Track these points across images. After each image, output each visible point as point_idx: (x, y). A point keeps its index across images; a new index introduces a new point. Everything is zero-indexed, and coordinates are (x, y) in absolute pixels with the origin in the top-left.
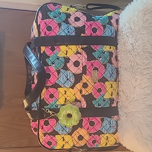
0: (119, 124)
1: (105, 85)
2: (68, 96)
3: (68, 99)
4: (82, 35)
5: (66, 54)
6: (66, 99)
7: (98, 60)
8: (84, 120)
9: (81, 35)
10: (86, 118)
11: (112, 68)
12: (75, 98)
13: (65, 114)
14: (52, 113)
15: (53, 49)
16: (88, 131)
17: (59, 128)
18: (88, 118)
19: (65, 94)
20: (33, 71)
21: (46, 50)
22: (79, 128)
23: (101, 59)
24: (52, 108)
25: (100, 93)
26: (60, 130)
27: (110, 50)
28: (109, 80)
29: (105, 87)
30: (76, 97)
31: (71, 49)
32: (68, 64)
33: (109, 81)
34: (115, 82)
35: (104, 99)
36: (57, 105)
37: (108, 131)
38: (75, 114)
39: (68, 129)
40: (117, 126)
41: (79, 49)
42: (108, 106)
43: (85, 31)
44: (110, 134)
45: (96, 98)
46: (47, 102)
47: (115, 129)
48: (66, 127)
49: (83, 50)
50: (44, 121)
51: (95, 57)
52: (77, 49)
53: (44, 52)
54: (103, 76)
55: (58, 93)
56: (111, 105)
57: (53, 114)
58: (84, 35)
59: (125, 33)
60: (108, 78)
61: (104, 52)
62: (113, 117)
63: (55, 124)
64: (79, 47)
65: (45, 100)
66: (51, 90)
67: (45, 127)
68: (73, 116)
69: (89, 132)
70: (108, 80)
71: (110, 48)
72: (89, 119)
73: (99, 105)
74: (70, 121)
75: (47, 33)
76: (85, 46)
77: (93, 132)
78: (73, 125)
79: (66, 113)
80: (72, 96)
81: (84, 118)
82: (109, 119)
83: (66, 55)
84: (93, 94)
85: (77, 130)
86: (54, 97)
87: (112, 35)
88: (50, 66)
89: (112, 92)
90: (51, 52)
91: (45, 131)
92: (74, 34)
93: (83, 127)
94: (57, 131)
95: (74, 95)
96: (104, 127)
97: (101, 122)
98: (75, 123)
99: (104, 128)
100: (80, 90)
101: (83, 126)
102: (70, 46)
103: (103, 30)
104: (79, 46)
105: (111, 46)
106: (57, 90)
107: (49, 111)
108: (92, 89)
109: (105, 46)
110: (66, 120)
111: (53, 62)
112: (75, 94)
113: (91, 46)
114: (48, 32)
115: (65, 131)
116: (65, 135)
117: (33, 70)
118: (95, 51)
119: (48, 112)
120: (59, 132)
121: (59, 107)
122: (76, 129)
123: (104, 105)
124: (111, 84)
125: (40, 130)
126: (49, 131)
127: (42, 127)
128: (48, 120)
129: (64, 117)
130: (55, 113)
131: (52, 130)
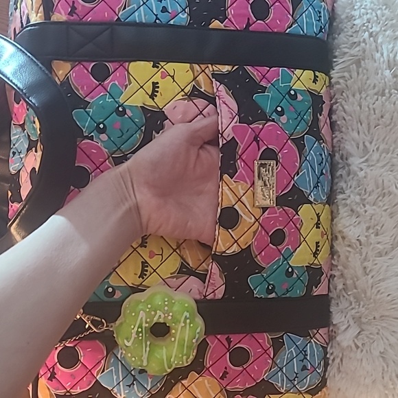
0: (332, 358)
1: (296, 217)
3: (154, 263)
4: (216, 24)
5: (152, 96)
6: (144, 264)
7: (273, 120)
9: (210, 27)
10: (219, 337)
11: (321, 155)
12: (179, 261)
13: (144, 325)
15: (101, 75)
16: (224, 383)
17: (118, 377)
18: (226, 336)
19: (143, 245)
20: (17, 156)
21: (73, 75)
22: (193, 374)
23: (284, 119)
25: (279, 247)
26: (119, 384)
27: (313, 87)
28: (312, 200)
29: (298, 225)
30: (182, 258)
31: (173, 77)
32: (156, 135)
33: (311, 203)
34: (327, 206)
35: (290, 270)
36: (110, 290)
37: (296, 382)
38: (185, 322)
39: (150, 380)
40: (326, 365)
41: (201, 78)
42: (299, 292)
43: (225, 10)
44: (300, 392)
45: (263, 265)
47: (318, 377)
49: (218, 84)
50: (59, 349)
51: (263, 113)
52: (195, 79)
53: (66, 82)
54: (293, 182)
56: (309, 289)
58: (222, 26)
59: (364, 25)
60: (308, 192)
61: (292, 92)
62: (313, 332)
63: (103, 361)
64: (203, 71)
67: (62, 371)
68: (176, 331)
69: (228, 388)
70: (310, 198)
71: (315, 81)
72: (228, 340)
73: (269, 292)
75: (80, 8)
76: (226, 69)
77: (240, 387)
79: (146, 322)
80: (167, 251)
81: (212, 337)
82: (300, 341)
83: (153, 99)
84: (255, 251)
85: (183, 382)
87: (321, 31)
88: (87, 137)
89: (317, 243)
90: (94, 86)
91: (61, 387)
92: (183, 18)
93: (208, 369)
94: (110, 388)
95: (175, 250)
96: (281, 369)
97: (271, 350)
98: (185, 358)
99: (280, 374)
101: (208, 366)
102: (170, 67)
103: (291, 13)
104: (203, 66)
105: (317, 73)
108: (255, 233)
109: (298, 72)
110: (148, 349)
111: (101, 126)
112: (179, 246)
113: (249, 68)
114: (83, 6)
115: (140, 386)
117: (14, 153)
118: (264, 89)
120: (115, 390)
121: (118, 295)
122: (182, 379)
123: (288, 291)
124: (317, 215)
125: (43, 382)
126: (79, 388)
127: (51, 370)
128: (75, 346)
129: (140, 338)
130: (103, 320)
131: (89, 385)
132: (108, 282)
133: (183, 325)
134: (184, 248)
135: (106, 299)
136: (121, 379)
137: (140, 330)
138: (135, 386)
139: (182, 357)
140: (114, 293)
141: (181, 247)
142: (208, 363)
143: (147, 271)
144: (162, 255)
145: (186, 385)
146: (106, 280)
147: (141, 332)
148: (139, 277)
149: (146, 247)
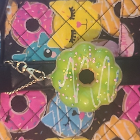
2: (79, 25)
3: (80, 31)
6: (73, 32)
8: (128, 94)
12: (100, 29)
13: (73, 69)
14: (35, 73)
17: (57, 118)
19: (72, 17)
22: (114, 118)
24: (34, 59)
26: (57, 123)
30: (102, 27)
36: (48, 51)
38: (106, 65)
39: (81, 121)
46: (19, 43)
48: (75, 113)
50: (12, 97)
55: (51, 16)
57: (38, 77)
63: (45, 107)
65: (15, 37)
66: (30, 8)
67: (14, 114)
68: (100, 73)
74: (91, 92)
78: (100, 102)
79: (75, 67)
80: (91, 22)
81: (127, 87)
85: (107, 124)
86: (40, 29)
91: (14, 127)
93: (125, 114)
94: (51, 127)
95: (96, 21)
98: (108, 95)
100: (114, 5)
106: (49, 8)
107: (25, 66)
110: (78, 89)
112: (100, 18)
116: (73, 138)
119: (24, 70)
120: (55, 128)
121: (54, 55)
122: (106, 121)
126: (27, 127)
127: (7, 114)
128: (24, 95)
129: (71, 80)
130: (43, 73)
131: (35, 125)
132: (46, 45)
133: (105, 67)
134: (104, 19)
135: (45, 59)
136: (59, 120)
137: (70, 73)
138: (70, 125)
139: (106, 94)
140: (51, 53)
141: (101, 18)
142: (125, 108)
143: (75, 37)
144: (86, 25)
145: (109, 126)
146: (45, 44)
147: (71, 75)
148: (70, 42)
149: (74, 19)
